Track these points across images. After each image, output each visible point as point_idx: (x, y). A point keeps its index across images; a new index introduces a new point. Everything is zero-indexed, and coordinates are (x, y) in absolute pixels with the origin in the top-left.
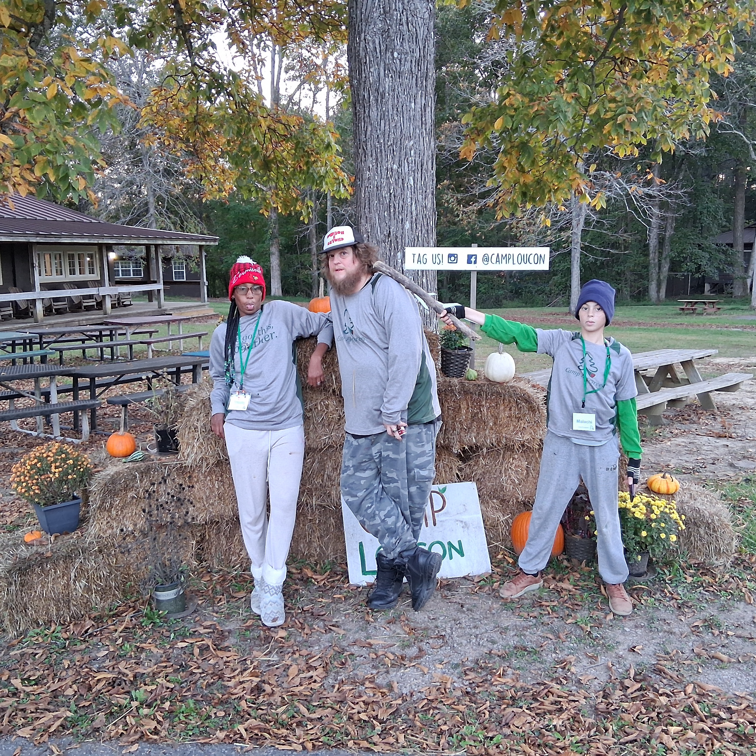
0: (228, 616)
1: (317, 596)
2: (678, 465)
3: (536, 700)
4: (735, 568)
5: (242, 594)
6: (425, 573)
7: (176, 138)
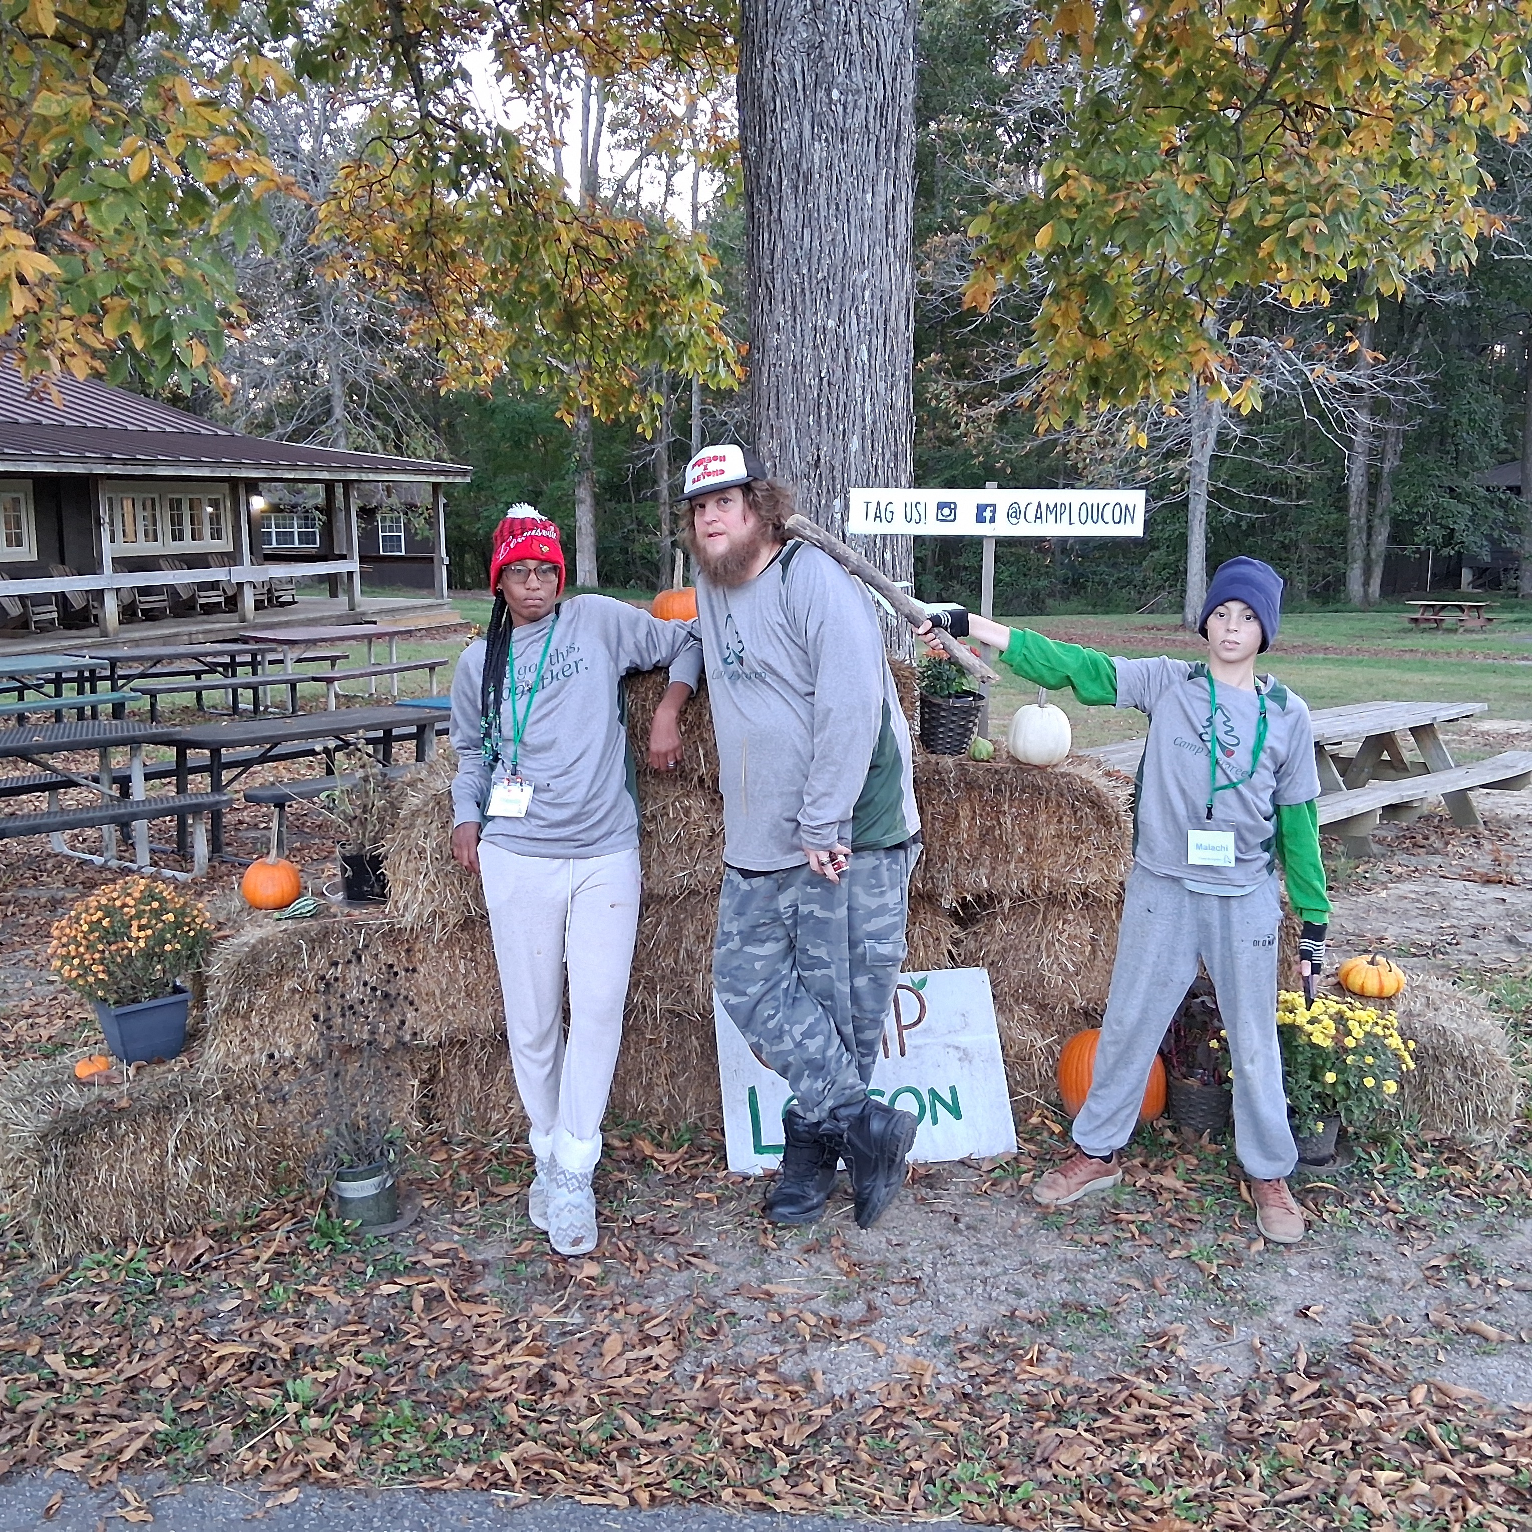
0: (483, 1233)
1: (663, 1194)
2: (1401, 939)
3: (1103, 1411)
4: (1516, 1150)
5: (511, 1188)
6: (882, 1152)
7: (389, 265)
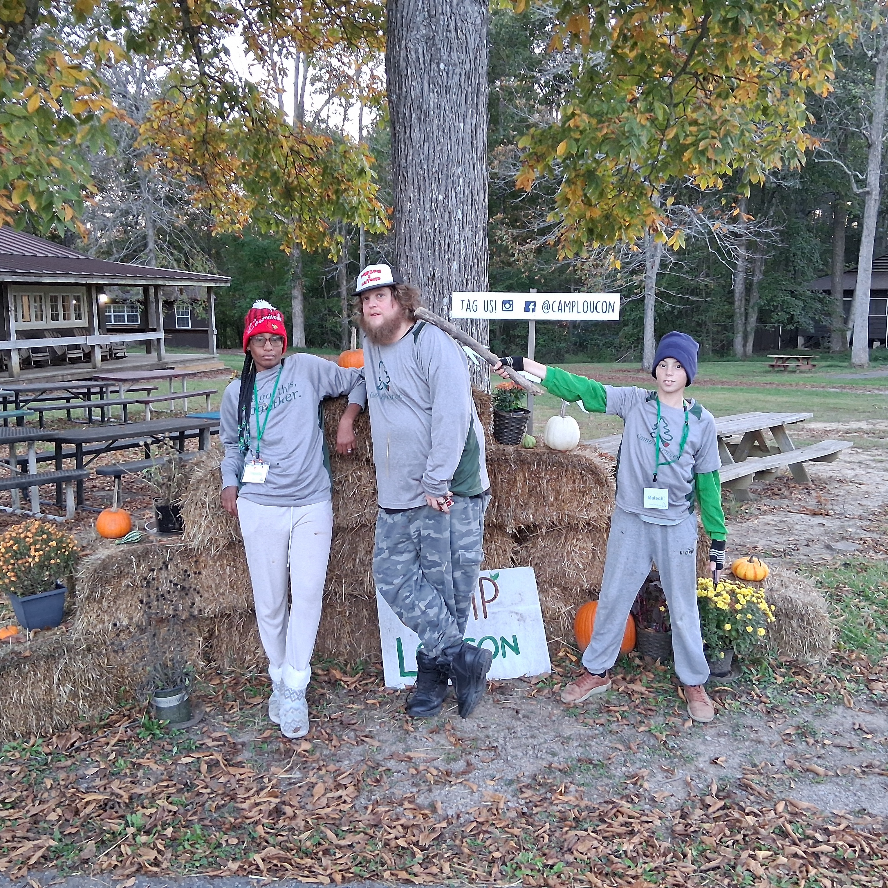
0: (242, 726)
1: (347, 701)
2: (766, 547)
3: (603, 821)
4: (833, 666)
5: (258, 700)
6: (473, 673)
7: (181, 160)
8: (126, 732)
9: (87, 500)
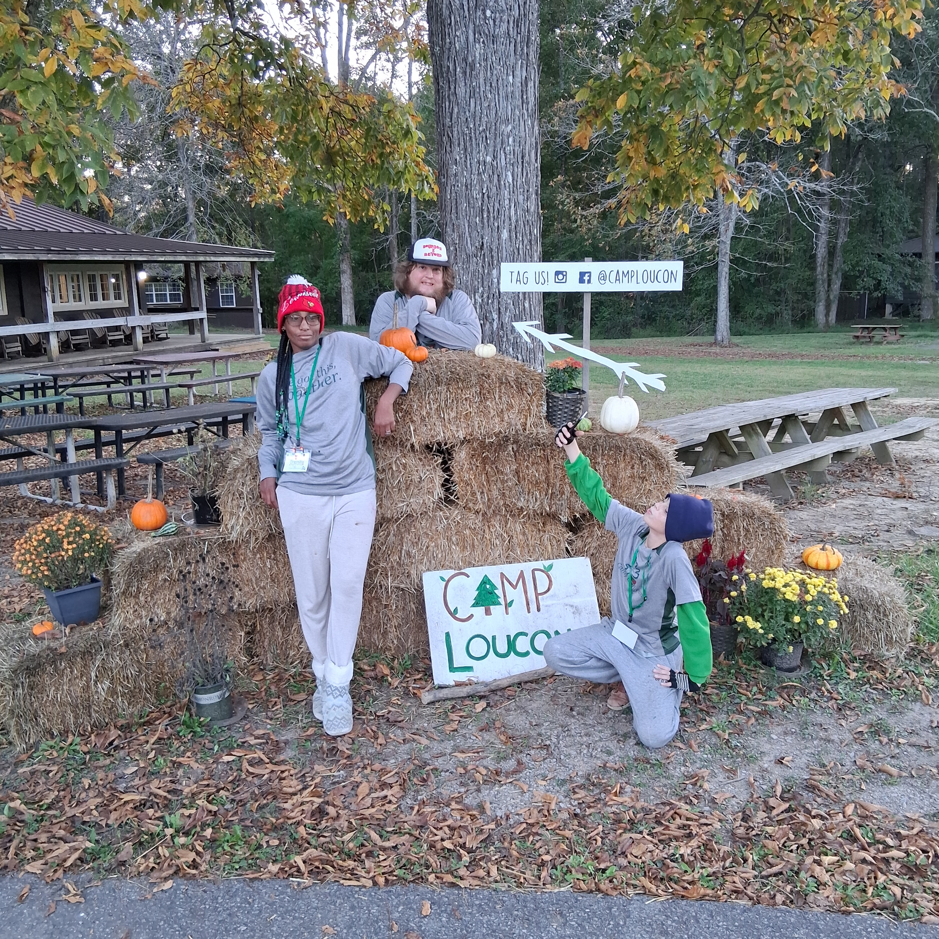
0: (285, 724)
2: (843, 533)
3: (659, 823)
4: (911, 660)
5: (302, 696)
7: (216, 125)
8: (166, 729)
9: (129, 489)
